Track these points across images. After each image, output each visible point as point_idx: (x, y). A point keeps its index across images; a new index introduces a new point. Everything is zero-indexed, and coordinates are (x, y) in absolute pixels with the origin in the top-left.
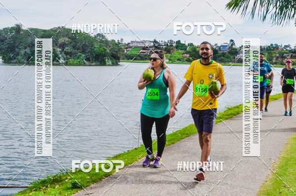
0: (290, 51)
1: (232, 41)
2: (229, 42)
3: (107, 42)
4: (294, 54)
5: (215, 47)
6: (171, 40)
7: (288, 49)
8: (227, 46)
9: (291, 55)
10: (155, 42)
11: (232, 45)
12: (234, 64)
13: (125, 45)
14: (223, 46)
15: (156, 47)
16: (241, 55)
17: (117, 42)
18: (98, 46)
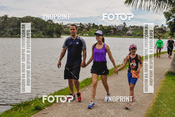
0: (159, 29)
1: (124, 23)
2: (123, 24)
3: (54, 24)
4: (160, 31)
5: (115, 27)
6: (90, 23)
7: (157, 28)
8: (121, 26)
9: (159, 31)
10: (81, 24)
11: (125, 25)
12: (125, 36)
13: (64, 26)
14: (119, 26)
15: (81, 27)
16: (130, 31)
17: (59, 24)
18: (49, 27)
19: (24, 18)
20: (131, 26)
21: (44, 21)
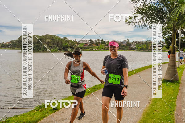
1: (128, 39)
2: (126, 40)
3: (68, 41)
5: (120, 42)
6: (98, 40)
8: (125, 42)
10: (91, 40)
11: (128, 41)
12: (129, 50)
13: (77, 42)
14: (124, 42)
15: (92, 43)
16: (133, 46)
17: (73, 41)
18: (64, 43)
19: (43, 36)
20: (133, 42)
21: (60, 38)
